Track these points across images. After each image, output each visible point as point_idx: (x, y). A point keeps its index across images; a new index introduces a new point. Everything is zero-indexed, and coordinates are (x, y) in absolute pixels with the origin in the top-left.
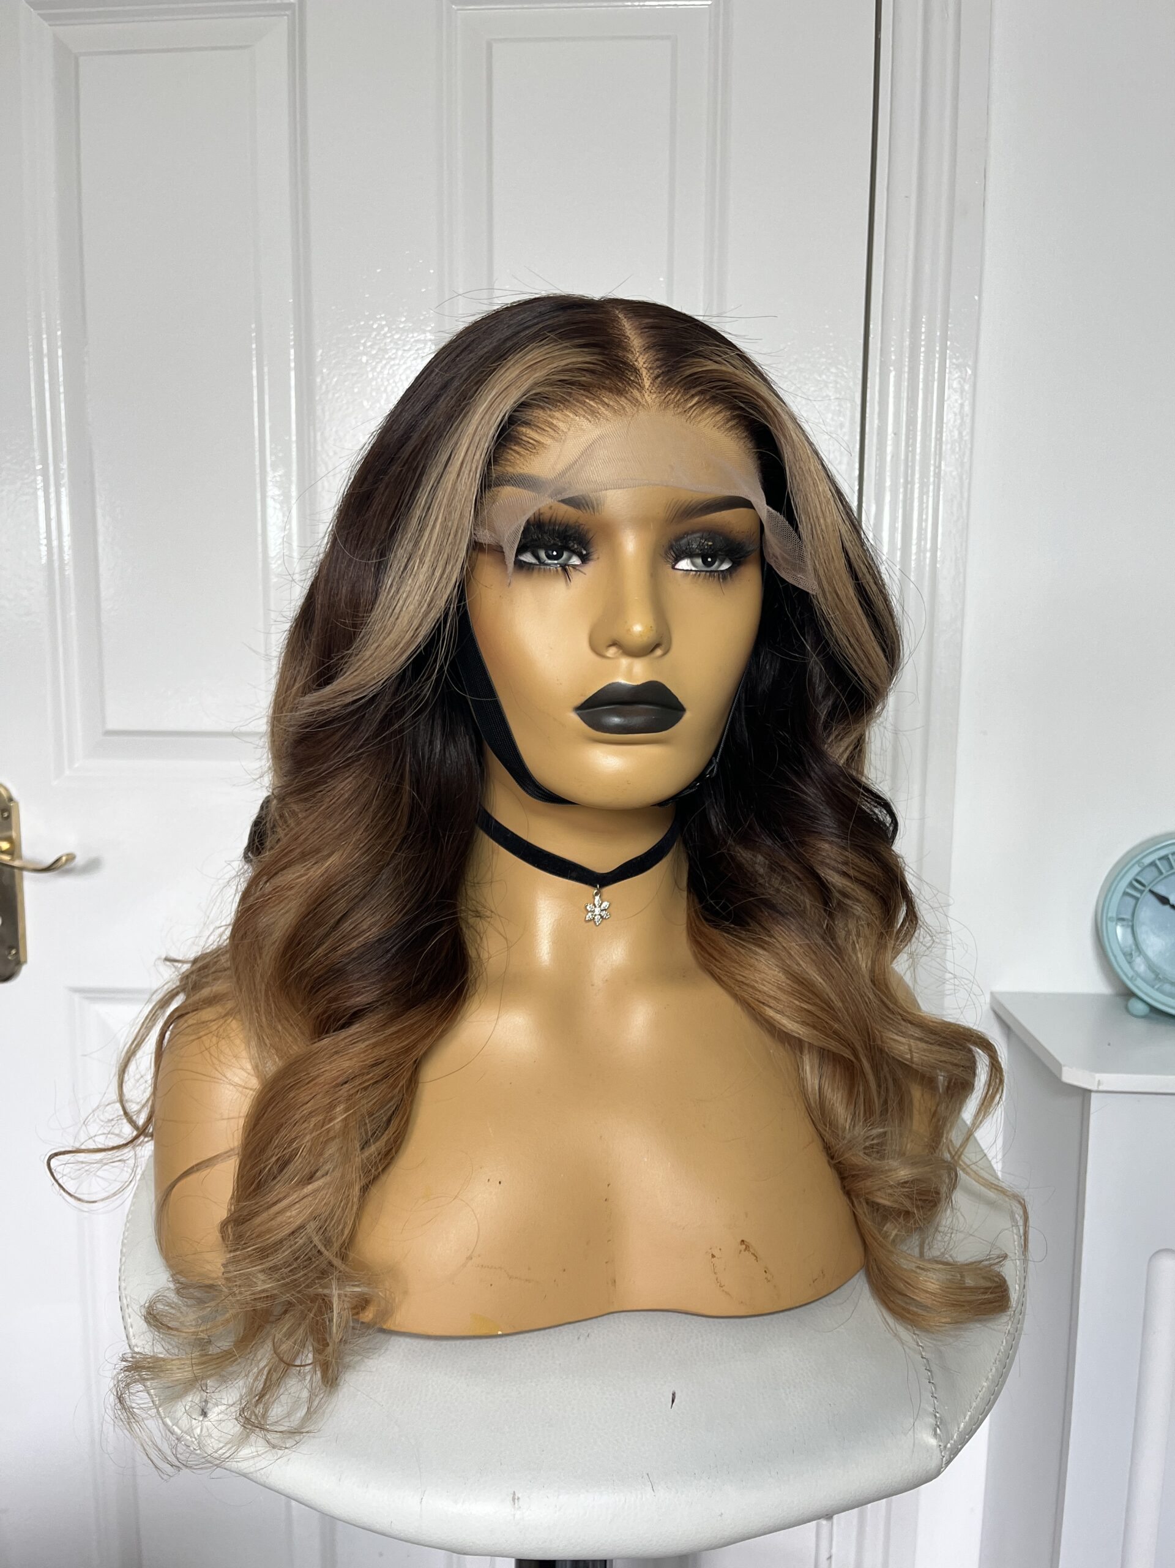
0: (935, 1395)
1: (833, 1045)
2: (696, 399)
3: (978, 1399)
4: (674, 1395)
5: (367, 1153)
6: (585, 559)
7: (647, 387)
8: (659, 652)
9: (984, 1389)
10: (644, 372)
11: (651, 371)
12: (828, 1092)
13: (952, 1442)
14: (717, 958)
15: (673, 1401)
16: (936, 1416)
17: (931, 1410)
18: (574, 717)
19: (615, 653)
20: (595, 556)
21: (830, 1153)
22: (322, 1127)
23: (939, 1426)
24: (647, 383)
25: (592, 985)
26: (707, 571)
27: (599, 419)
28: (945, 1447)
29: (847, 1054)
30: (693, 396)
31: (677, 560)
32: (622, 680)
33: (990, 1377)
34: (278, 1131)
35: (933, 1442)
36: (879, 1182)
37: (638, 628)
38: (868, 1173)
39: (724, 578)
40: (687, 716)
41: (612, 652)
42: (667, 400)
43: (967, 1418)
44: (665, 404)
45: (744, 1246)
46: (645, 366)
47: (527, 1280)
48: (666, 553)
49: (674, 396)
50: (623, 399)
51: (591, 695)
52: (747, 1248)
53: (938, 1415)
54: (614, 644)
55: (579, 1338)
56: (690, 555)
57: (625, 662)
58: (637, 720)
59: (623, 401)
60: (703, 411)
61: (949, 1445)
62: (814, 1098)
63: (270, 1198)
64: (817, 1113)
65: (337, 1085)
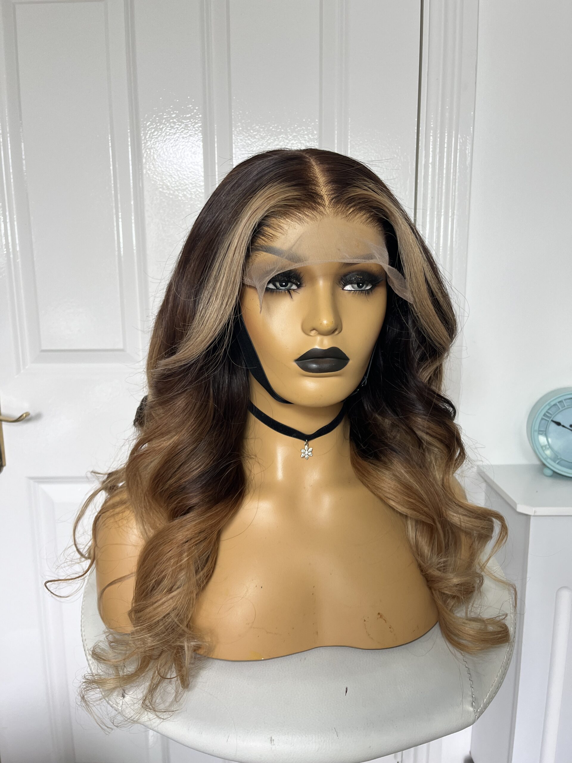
0: (472, 686)
1: (423, 518)
2: (351, 210)
3: (493, 686)
4: (347, 689)
5: (198, 577)
6: (299, 286)
7: (327, 205)
8: (337, 332)
9: (496, 681)
10: (325, 197)
11: (329, 196)
12: (420, 539)
13: (480, 708)
14: (366, 475)
15: (346, 692)
16: (472, 697)
17: (470, 693)
18: (295, 365)
19: (315, 333)
20: (304, 285)
21: (422, 569)
22: (177, 564)
23: (474, 702)
24: (327, 203)
25: (304, 488)
26: (359, 291)
27: (303, 223)
28: (477, 711)
29: (430, 522)
30: (350, 208)
31: (345, 285)
32: (317, 347)
33: (499, 675)
34: (155, 566)
35: (471, 709)
36: (444, 584)
37: (325, 322)
38: (440, 579)
39: (368, 293)
40: (350, 362)
41: (313, 332)
42: (337, 211)
43: (488, 696)
44: (337, 213)
45: (379, 616)
46: (326, 193)
47: (275, 634)
48: (339, 282)
49: (340, 207)
50: (315, 212)
51: (303, 354)
52: (381, 617)
53: (473, 696)
54: (314, 329)
55: (300, 660)
56: (351, 283)
57: (319, 338)
58: (326, 366)
59: (315, 213)
60: (356, 215)
61: (479, 710)
62: (413, 542)
63: (153, 600)
64: (414, 549)
65: (183, 543)
